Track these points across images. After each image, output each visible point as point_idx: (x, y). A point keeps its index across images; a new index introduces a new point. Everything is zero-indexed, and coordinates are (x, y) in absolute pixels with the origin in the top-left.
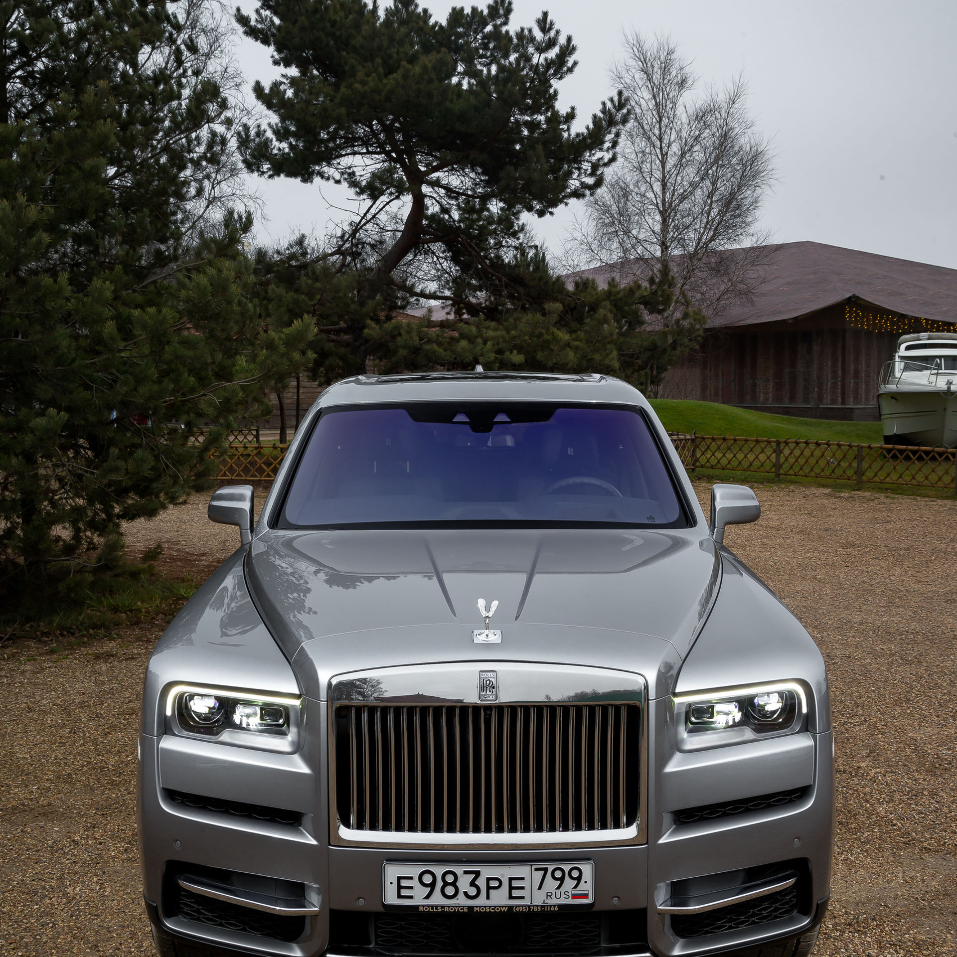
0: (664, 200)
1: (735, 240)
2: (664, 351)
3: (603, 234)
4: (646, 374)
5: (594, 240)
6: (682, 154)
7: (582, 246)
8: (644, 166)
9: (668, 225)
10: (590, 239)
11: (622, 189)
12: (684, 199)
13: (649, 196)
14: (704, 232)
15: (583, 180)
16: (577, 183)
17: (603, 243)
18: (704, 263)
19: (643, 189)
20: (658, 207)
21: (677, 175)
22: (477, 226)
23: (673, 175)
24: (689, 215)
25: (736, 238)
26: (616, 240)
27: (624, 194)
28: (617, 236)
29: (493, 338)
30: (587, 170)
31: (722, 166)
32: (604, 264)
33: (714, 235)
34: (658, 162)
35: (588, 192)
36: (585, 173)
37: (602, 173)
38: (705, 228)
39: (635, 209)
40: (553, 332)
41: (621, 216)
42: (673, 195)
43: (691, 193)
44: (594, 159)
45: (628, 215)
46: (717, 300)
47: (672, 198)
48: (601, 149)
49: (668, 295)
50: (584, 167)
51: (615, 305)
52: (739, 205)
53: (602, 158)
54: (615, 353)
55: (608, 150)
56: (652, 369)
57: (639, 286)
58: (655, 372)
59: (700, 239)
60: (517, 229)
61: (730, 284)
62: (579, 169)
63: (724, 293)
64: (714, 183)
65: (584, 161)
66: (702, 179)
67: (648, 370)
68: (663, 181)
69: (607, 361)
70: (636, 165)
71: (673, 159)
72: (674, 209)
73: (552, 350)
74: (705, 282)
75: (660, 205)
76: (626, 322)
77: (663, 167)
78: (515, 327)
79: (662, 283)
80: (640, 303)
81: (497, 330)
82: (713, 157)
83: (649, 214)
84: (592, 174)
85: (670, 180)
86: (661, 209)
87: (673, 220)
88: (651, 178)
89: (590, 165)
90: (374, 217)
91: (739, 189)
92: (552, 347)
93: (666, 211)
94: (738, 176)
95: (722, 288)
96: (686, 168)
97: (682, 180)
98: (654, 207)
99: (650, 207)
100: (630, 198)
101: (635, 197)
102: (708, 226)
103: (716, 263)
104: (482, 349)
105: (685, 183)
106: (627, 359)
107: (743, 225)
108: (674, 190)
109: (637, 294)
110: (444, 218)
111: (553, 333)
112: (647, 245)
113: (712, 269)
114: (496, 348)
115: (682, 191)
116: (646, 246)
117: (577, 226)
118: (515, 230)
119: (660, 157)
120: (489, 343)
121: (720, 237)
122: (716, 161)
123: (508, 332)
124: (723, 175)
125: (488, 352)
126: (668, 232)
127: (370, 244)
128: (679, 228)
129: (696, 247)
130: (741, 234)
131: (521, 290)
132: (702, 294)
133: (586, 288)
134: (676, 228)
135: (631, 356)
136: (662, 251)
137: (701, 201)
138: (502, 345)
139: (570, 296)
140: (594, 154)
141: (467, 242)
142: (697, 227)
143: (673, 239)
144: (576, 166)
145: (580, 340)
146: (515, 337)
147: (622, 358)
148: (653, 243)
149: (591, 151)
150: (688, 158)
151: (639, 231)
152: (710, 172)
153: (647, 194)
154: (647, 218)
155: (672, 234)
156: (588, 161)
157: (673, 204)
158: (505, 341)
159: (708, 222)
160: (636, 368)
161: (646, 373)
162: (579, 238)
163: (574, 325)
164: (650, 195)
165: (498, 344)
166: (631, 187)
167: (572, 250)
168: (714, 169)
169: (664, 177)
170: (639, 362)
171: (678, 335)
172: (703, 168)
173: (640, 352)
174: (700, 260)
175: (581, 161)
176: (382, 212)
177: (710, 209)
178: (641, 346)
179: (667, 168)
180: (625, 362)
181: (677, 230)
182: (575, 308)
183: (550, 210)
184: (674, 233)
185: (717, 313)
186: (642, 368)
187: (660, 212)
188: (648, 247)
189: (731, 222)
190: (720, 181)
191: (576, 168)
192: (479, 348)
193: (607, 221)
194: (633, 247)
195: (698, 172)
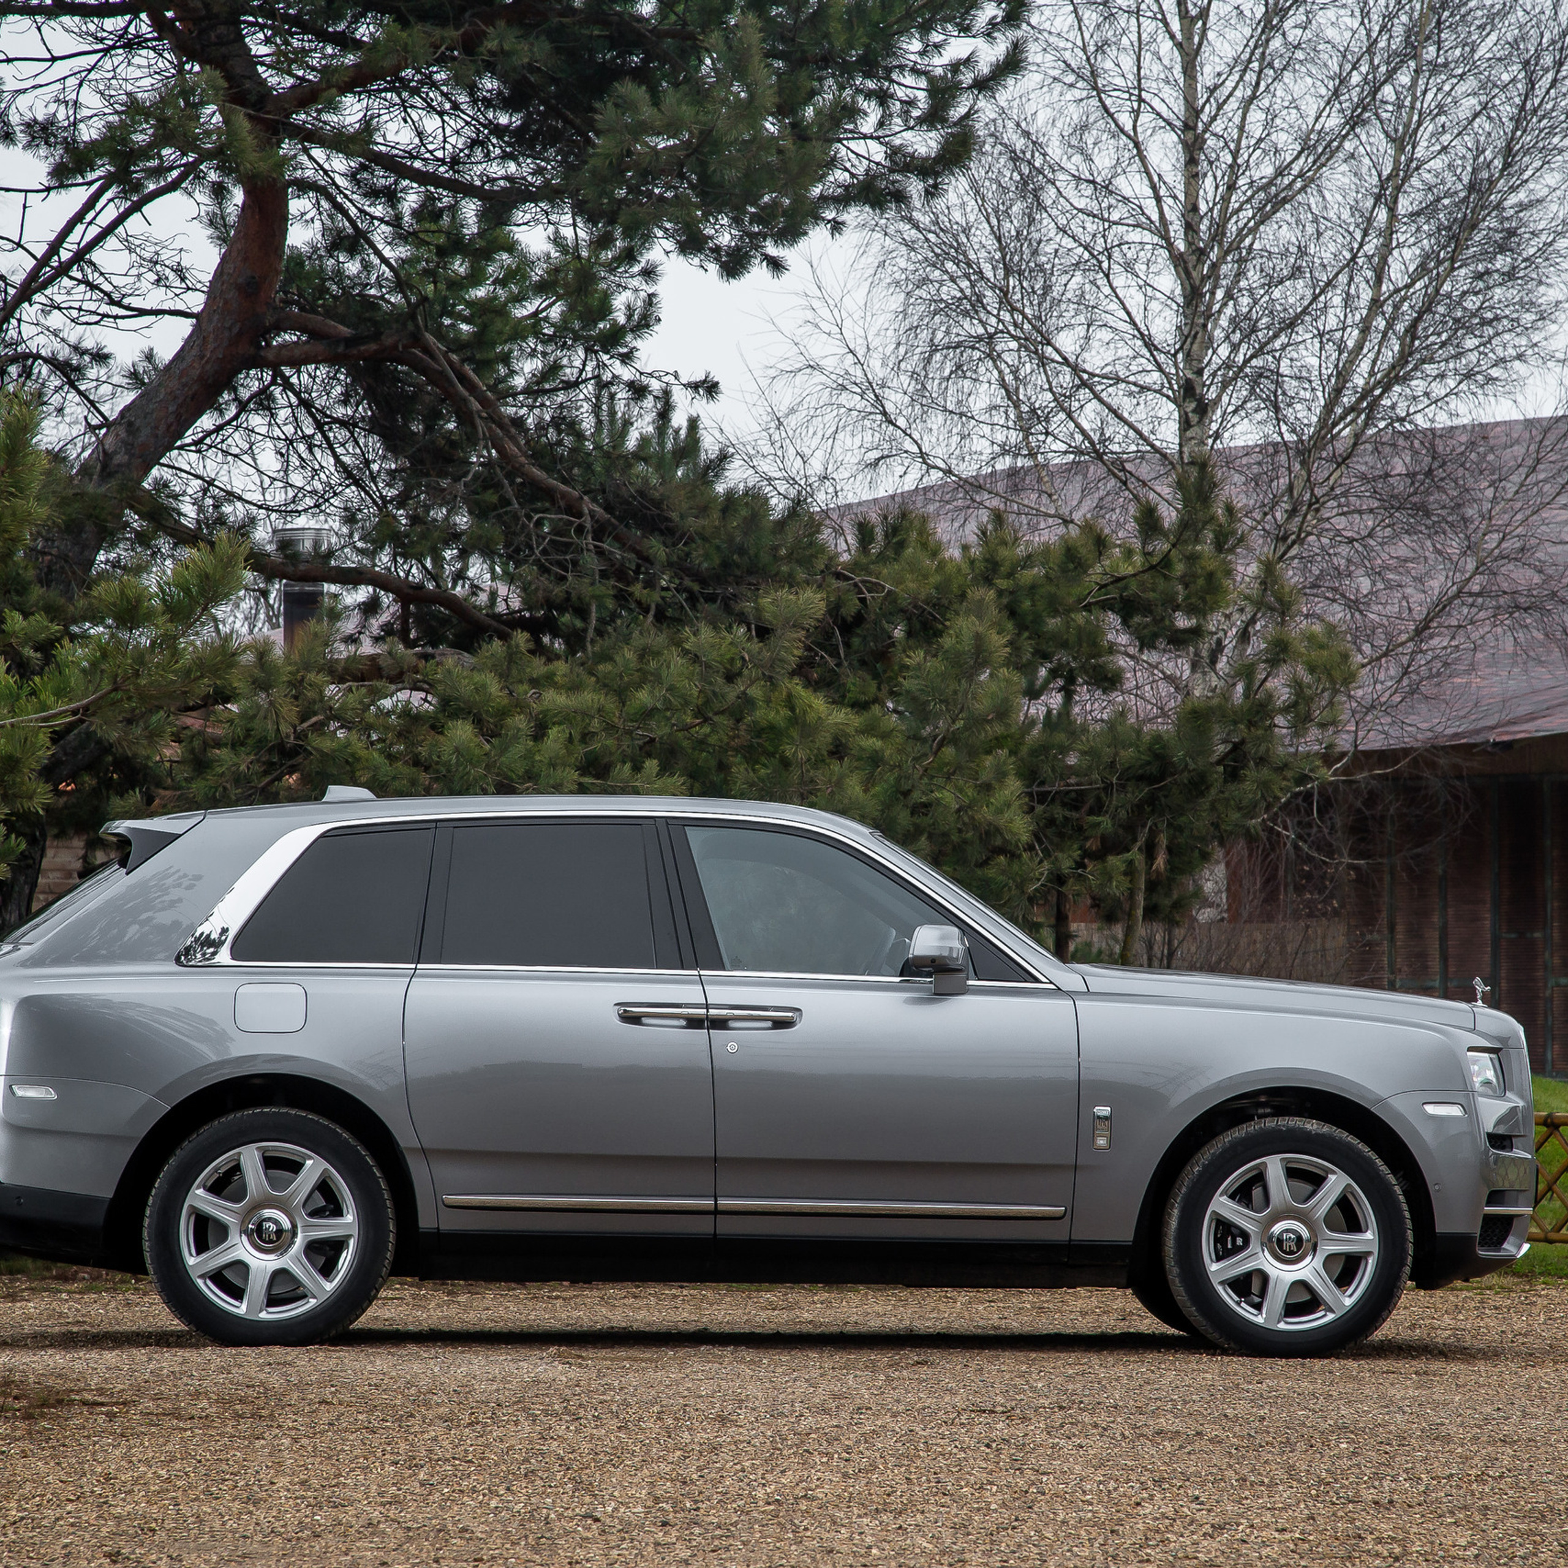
0: (1191, 209)
1: (1491, 380)
2: (1198, 785)
3: (934, 349)
4: (1130, 871)
5: (897, 367)
6: (1267, 16)
7: (845, 398)
8: (1109, 65)
9: (1208, 315)
10: (877, 370)
11: (1015, 158)
12: (1279, 203)
13: (1128, 192)
14: (1359, 346)
15: (897, 141)
16: (877, 152)
17: (933, 386)
18: (1363, 477)
19: (1103, 161)
20: (1166, 237)
21: (1247, 104)
22: (470, 304)
23: (1233, 104)
24: (1296, 272)
25: (1495, 372)
26: (987, 372)
27: (1025, 181)
28: (994, 357)
29: (566, 718)
30: (911, 103)
31: (1435, 68)
32: (935, 476)
33: (1403, 358)
34: (1166, 46)
35: (915, 187)
36: (905, 114)
37: (967, 115)
38: (1365, 329)
39: (1068, 242)
40: (790, 696)
41: (1008, 272)
42: (1231, 187)
43: (1308, 180)
44: (939, 63)
45: (1040, 268)
46: (1418, 632)
47: (1226, 200)
48: (965, 30)
49: (1210, 576)
50: (900, 93)
51: (1012, 612)
52: (1512, 233)
53: (968, 62)
54: (1013, 786)
55: (990, 32)
56: (1150, 851)
57: (1101, 544)
58: (1160, 862)
59: (1343, 375)
60: (622, 319)
61: (1471, 564)
62: (883, 98)
63: (1441, 607)
64: (1403, 140)
65: (902, 68)
66: (1354, 122)
67: (1136, 854)
68: (1188, 127)
69: (985, 814)
70: (1076, 59)
71: (1231, 34)
72: (1235, 246)
73: (786, 763)
74: (1367, 555)
75: (1176, 229)
76: (1054, 673)
77: (1190, 69)
78: (645, 678)
79: (1188, 527)
80: (1106, 606)
81: (574, 688)
82: (1398, 30)
83: (1129, 267)
84: (933, 118)
85: (1218, 127)
86: (1181, 245)
87: (1229, 296)
88: (1136, 113)
89: (923, 83)
90: (80, 256)
91: (1506, 165)
92: (789, 750)
93: (1202, 253)
94: (1507, 111)
95: (1436, 584)
96: (1288, 76)
97: (1268, 125)
98: (1147, 237)
99: (1135, 236)
100: (1049, 195)
101: (1070, 191)
102: (1380, 323)
103: (1411, 475)
104: (528, 756)
105: (1281, 138)
106: (1059, 812)
107: (1528, 317)
108: (1233, 166)
109: (1096, 573)
110: (339, 274)
111: (790, 702)
112: (1117, 396)
113: (1392, 504)
114: (580, 750)
115: (1268, 170)
116: (1114, 402)
117: (824, 312)
118: (615, 323)
119: (1176, 26)
120: (553, 732)
121: (1430, 369)
122: (1412, 49)
123: (621, 694)
124: (1441, 110)
125: (553, 765)
126: (1209, 343)
127: (52, 361)
128: (1254, 330)
129: (1329, 408)
130: (1520, 357)
131: (657, 548)
132: (1354, 605)
133: (901, 545)
134: (1245, 326)
135: (1075, 800)
136: (1185, 424)
137: (1346, 215)
138: (603, 742)
139: (839, 576)
140: (938, 46)
141: (451, 363)
142: (1332, 322)
143: (1232, 373)
144: (871, 84)
145: (885, 736)
146: (648, 714)
147: (1039, 808)
148: (1144, 389)
149: (926, 29)
150: (1294, 35)
151: (1087, 338)
152: (1388, 91)
153: (1121, 183)
154: (1119, 281)
155: (1224, 351)
156: (915, 71)
157: (1232, 228)
158: (610, 728)
159: (1376, 304)
160: (1092, 844)
161: (1131, 863)
162: (829, 363)
163: (854, 681)
164: (1134, 185)
165: (586, 737)
166: (1055, 151)
167: (801, 415)
168: (1404, 78)
169: (1193, 111)
170: (1105, 822)
171: (1251, 724)
172: (1356, 78)
173: (1108, 788)
174: (1342, 461)
175: (889, 70)
176: (111, 242)
177: (1386, 250)
178: (1112, 764)
179: (1206, 76)
180: (1051, 822)
181: (1246, 337)
182: (859, 619)
183: (771, 250)
184: (1235, 348)
185: (1414, 690)
186: (1111, 846)
187: (1178, 260)
188: (1125, 405)
189: (1473, 302)
190: (1428, 128)
191: (869, 95)
192: (518, 750)
193: (949, 292)
194: (1062, 403)
195: (1336, 93)
